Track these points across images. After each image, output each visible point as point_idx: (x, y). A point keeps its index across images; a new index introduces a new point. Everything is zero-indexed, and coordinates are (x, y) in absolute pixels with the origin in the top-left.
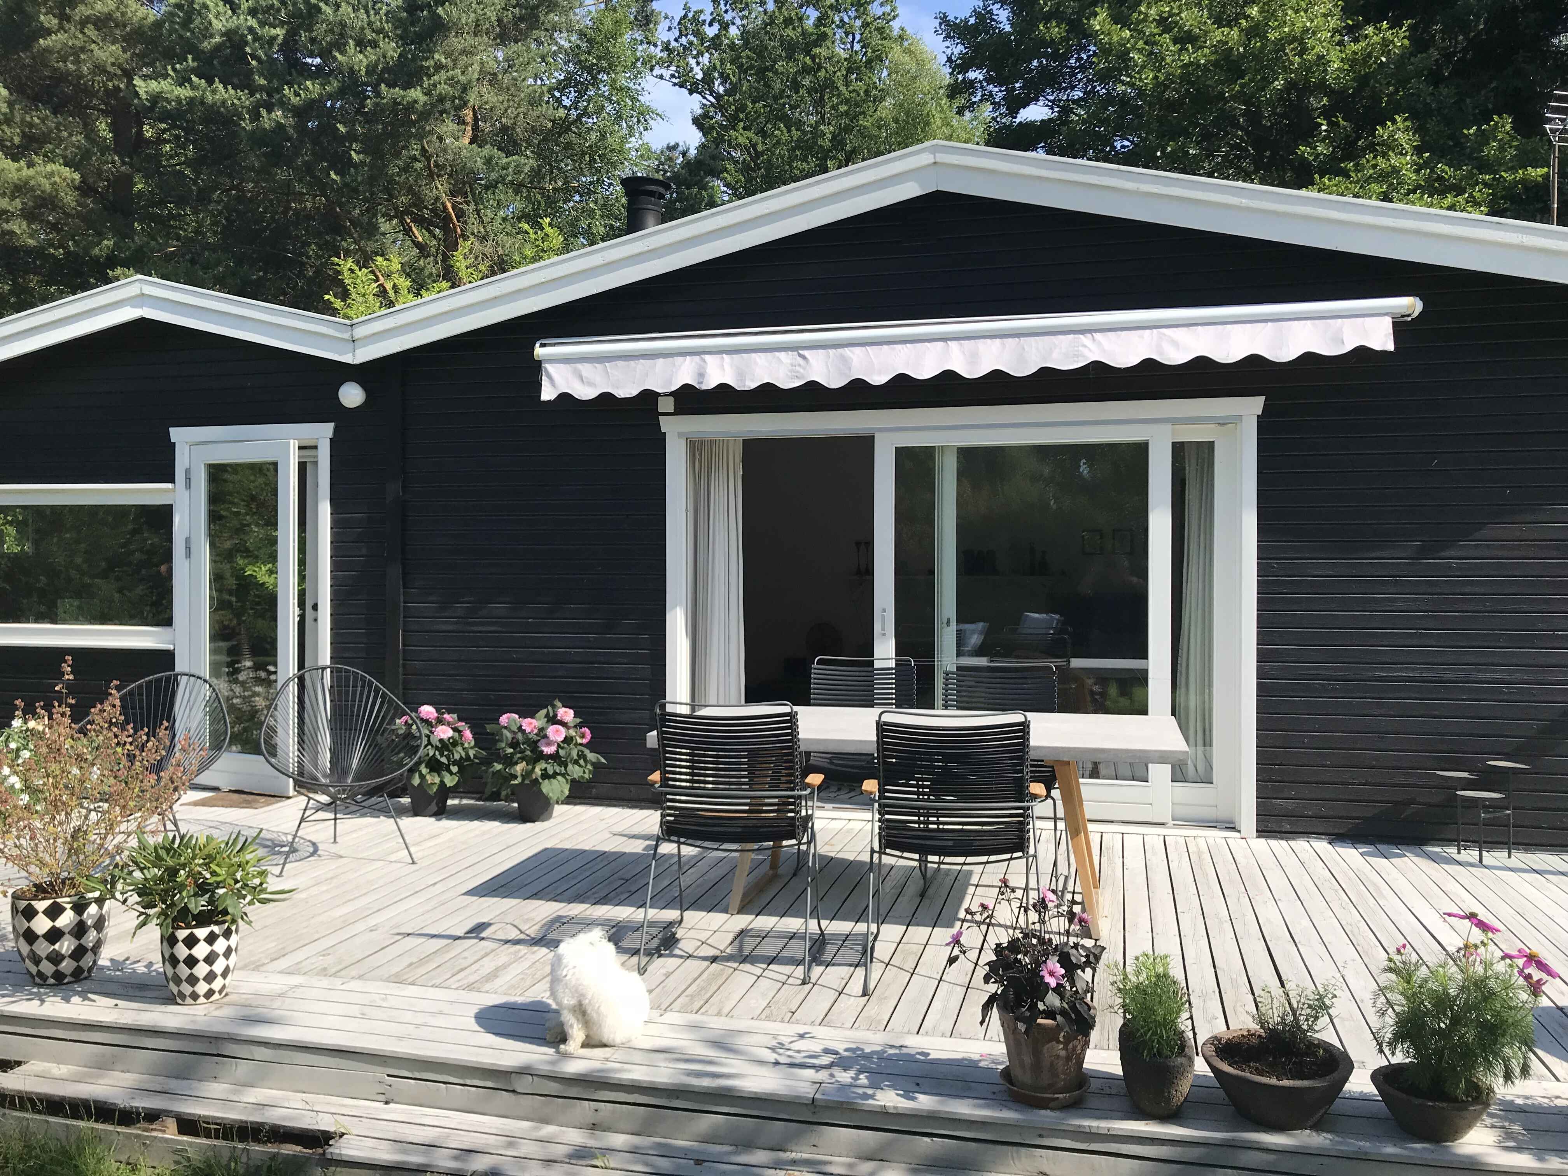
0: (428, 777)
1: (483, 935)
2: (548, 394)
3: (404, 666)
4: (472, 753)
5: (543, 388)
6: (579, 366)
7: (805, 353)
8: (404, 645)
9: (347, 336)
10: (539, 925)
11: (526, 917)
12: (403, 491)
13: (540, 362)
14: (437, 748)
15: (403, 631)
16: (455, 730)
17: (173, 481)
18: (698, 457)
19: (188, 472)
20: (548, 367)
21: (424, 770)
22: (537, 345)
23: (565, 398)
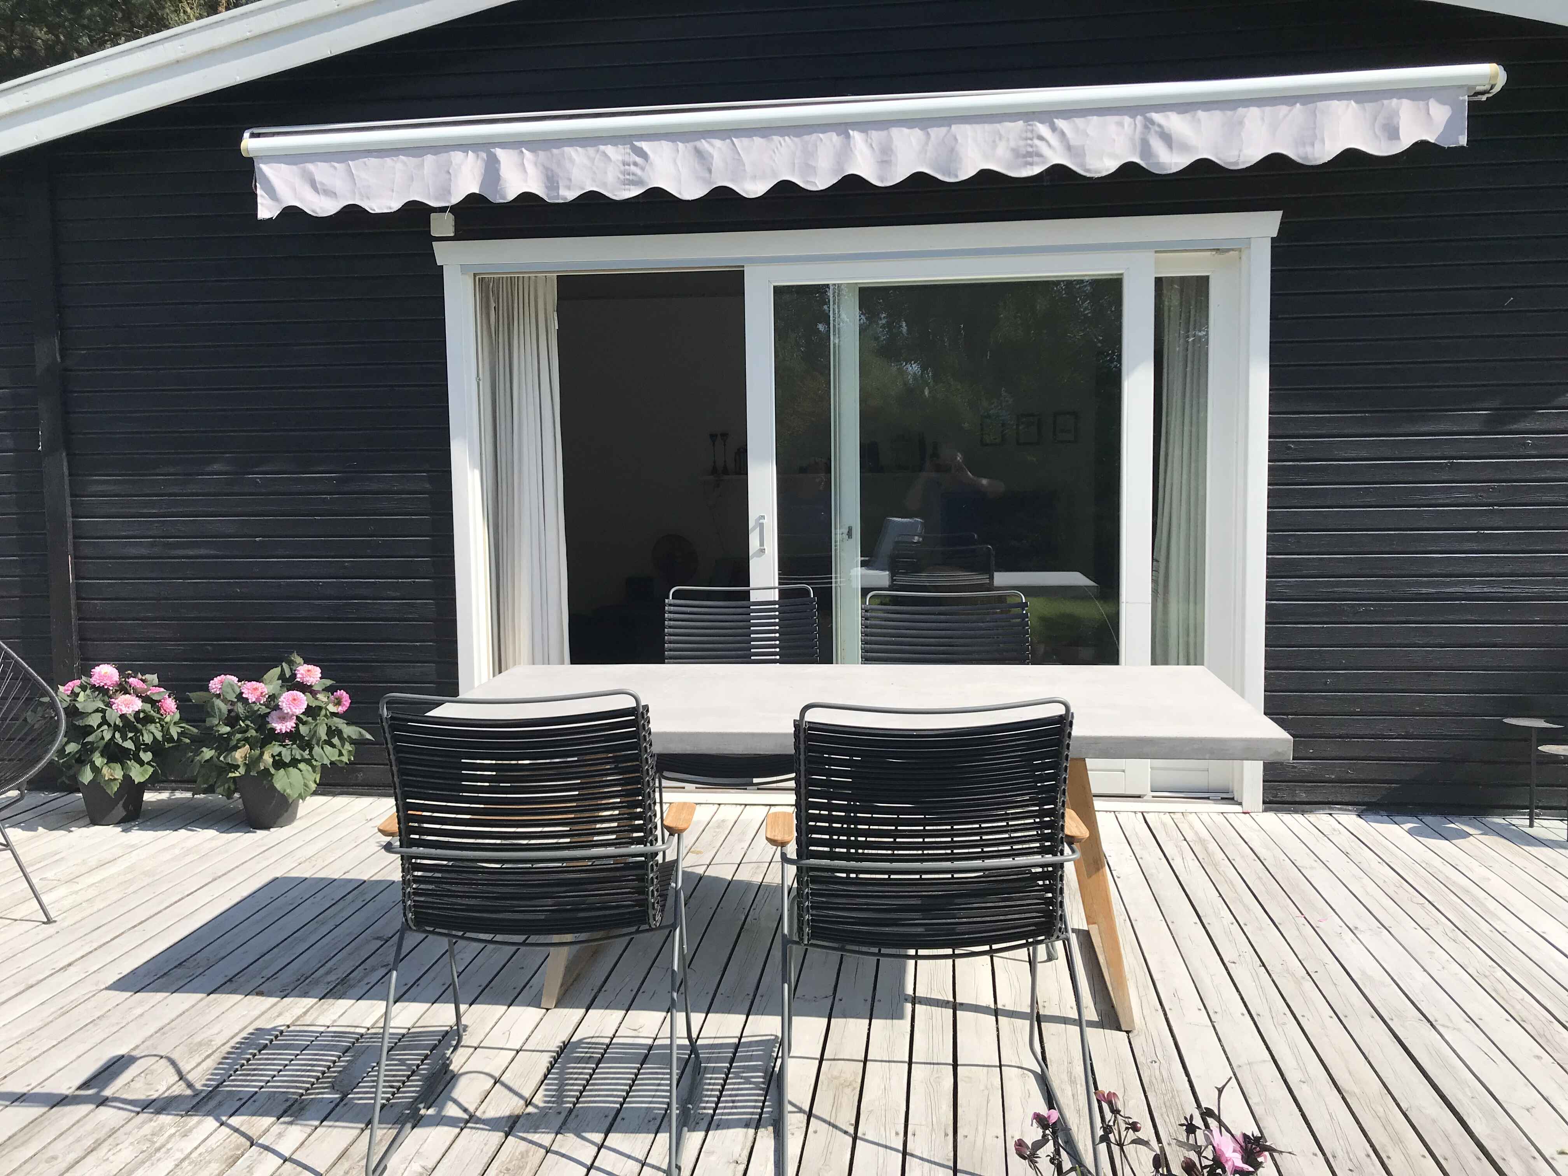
0: (105, 771)
2: (266, 210)
3: (79, 607)
4: (174, 732)
5: (259, 200)
6: (311, 167)
7: (644, 145)
8: (77, 577)
12: (62, 357)
14: (116, 728)
15: (75, 557)
16: (146, 699)
18: (493, 305)
20: (266, 169)
21: (99, 761)
22: (246, 135)
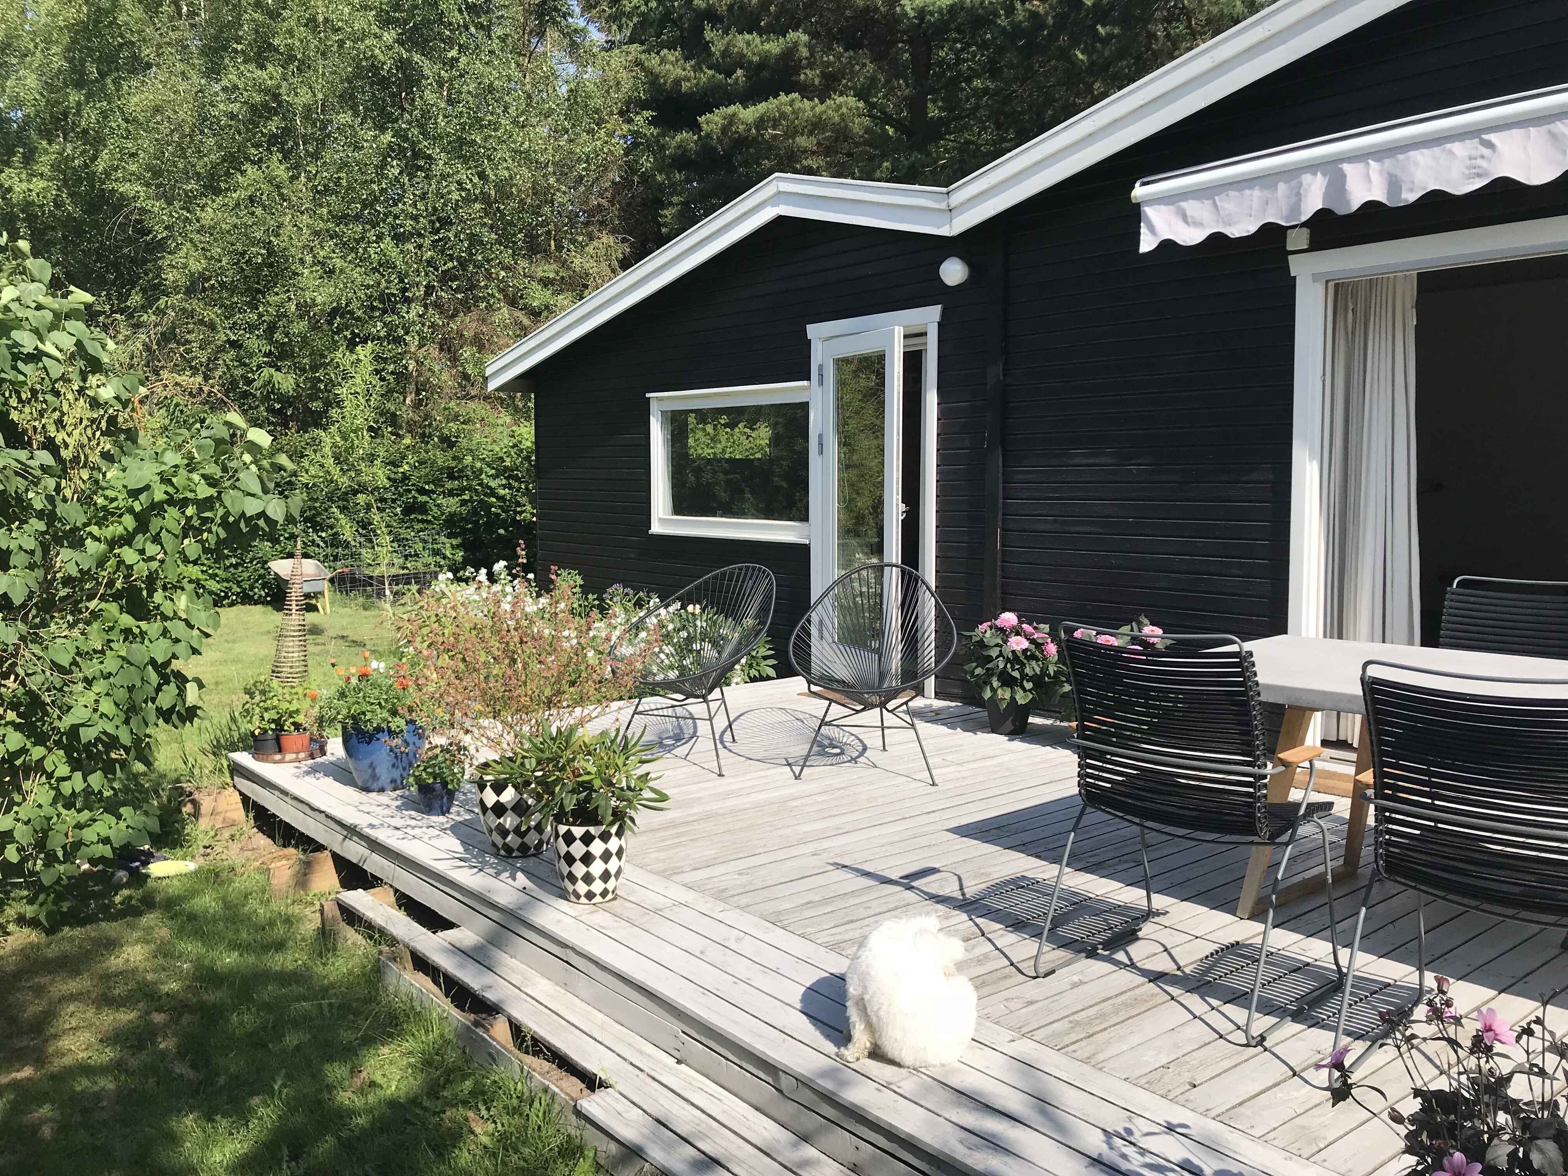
0: (999, 691)
1: (914, 884)
2: (1147, 244)
3: (1003, 567)
4: (1052, 670)
5: (1142, 237)
6: (1183, 204)
7: (1492, 137)
8: (1003, 545)
9: (943, 206)
10: (988, 884)
11: (982, 871)
12: (1004, 375)
13: (1138, 206)
14: (1008, 660)
15: (1003, 530)
16: (1032, 641)
17: (809, 379)
18: (1351, 306)
19: (821, 367)
20: (1149, 211)
21: (995, 684)
22: (1137, 184)
23: (1167, 246)
